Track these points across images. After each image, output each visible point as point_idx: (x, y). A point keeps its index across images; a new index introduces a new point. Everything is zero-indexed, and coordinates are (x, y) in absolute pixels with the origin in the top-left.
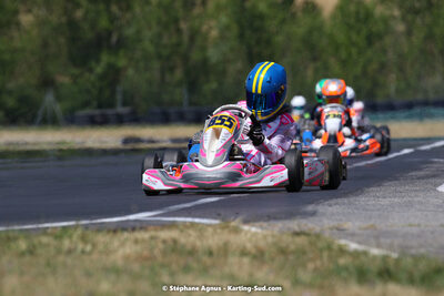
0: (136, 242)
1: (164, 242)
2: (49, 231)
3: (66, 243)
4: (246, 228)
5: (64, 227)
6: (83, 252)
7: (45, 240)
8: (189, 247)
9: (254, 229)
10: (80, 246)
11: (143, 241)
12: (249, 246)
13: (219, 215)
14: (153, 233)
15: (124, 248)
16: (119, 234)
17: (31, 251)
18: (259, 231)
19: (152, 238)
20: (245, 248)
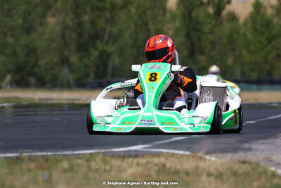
0: (138, 164)
1: (157, 165)
2: (81, 156)
3: (93, 165)
4: (208, 157)
5: (90, 154)
6: (105, 170)
7: (79, 162)
8: (173, 169)
9: (213, 159)
10: (103, 167)
11: (143, 164)
12: (212, 170)
13: (188, 148)
14: (148, 159)
15: (131, 169)
16: (126, 159)
17: (71, 169)
18: (217, 160)
19: (148, 162)
20: (210, 171)
